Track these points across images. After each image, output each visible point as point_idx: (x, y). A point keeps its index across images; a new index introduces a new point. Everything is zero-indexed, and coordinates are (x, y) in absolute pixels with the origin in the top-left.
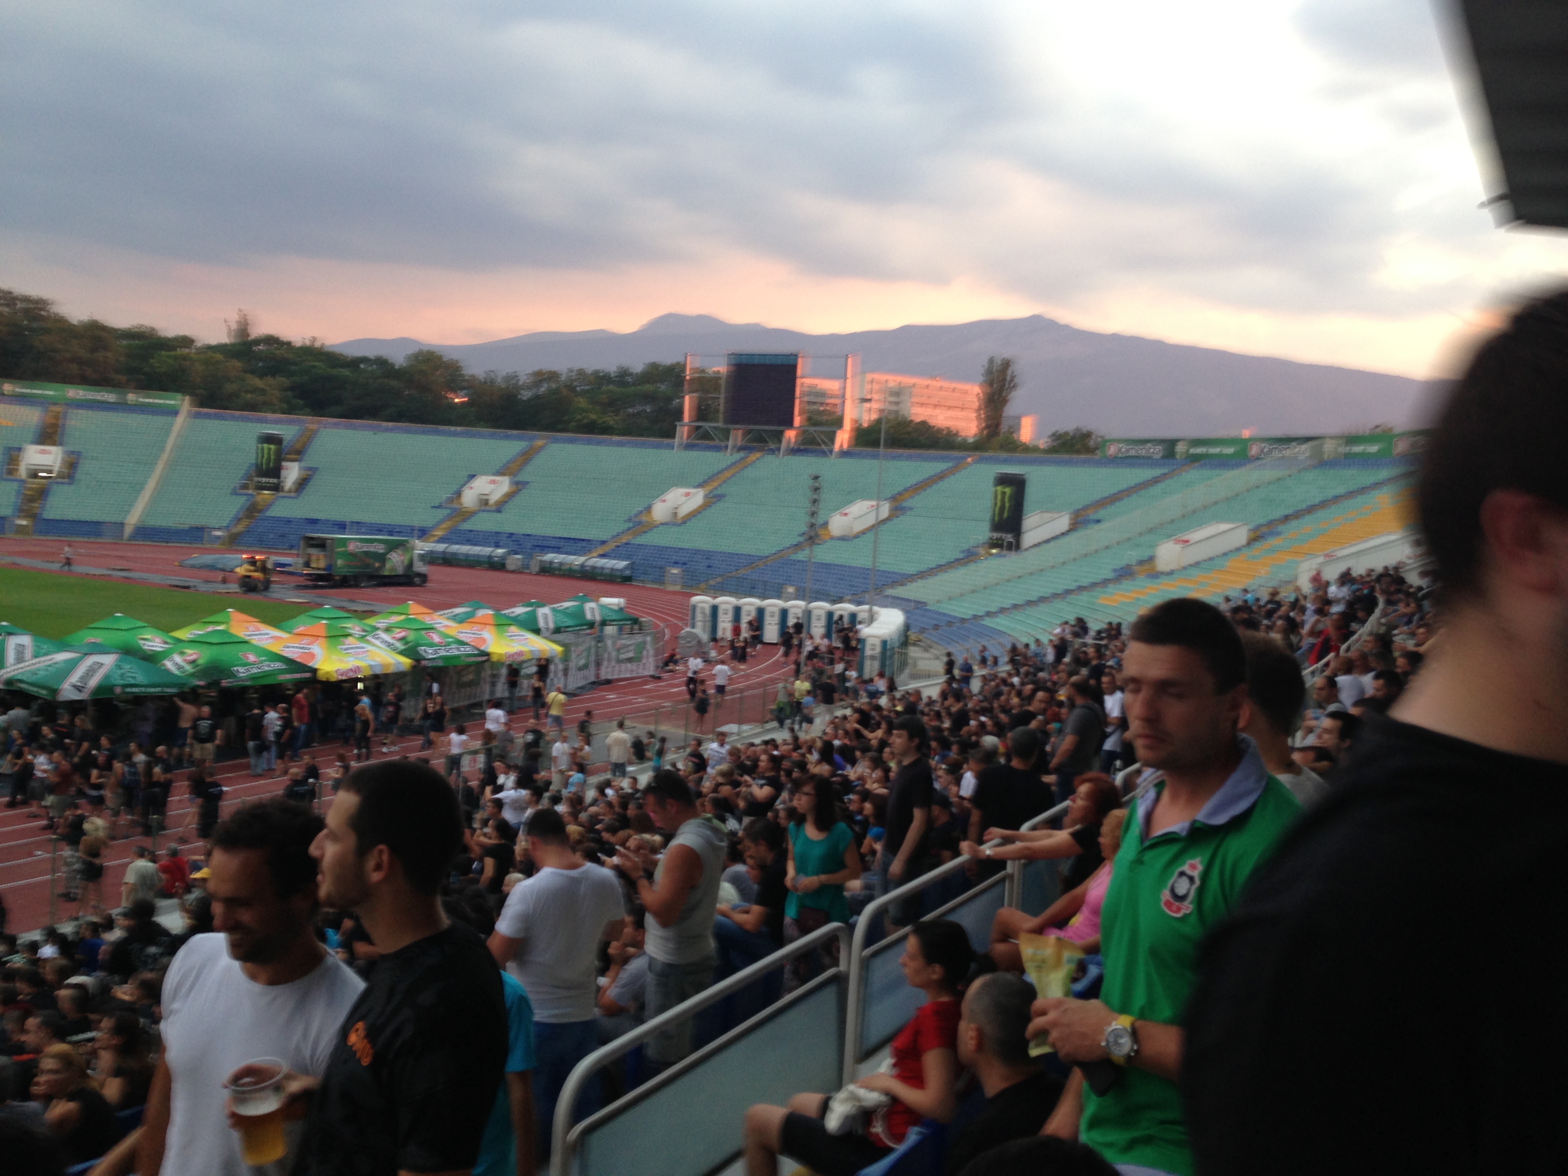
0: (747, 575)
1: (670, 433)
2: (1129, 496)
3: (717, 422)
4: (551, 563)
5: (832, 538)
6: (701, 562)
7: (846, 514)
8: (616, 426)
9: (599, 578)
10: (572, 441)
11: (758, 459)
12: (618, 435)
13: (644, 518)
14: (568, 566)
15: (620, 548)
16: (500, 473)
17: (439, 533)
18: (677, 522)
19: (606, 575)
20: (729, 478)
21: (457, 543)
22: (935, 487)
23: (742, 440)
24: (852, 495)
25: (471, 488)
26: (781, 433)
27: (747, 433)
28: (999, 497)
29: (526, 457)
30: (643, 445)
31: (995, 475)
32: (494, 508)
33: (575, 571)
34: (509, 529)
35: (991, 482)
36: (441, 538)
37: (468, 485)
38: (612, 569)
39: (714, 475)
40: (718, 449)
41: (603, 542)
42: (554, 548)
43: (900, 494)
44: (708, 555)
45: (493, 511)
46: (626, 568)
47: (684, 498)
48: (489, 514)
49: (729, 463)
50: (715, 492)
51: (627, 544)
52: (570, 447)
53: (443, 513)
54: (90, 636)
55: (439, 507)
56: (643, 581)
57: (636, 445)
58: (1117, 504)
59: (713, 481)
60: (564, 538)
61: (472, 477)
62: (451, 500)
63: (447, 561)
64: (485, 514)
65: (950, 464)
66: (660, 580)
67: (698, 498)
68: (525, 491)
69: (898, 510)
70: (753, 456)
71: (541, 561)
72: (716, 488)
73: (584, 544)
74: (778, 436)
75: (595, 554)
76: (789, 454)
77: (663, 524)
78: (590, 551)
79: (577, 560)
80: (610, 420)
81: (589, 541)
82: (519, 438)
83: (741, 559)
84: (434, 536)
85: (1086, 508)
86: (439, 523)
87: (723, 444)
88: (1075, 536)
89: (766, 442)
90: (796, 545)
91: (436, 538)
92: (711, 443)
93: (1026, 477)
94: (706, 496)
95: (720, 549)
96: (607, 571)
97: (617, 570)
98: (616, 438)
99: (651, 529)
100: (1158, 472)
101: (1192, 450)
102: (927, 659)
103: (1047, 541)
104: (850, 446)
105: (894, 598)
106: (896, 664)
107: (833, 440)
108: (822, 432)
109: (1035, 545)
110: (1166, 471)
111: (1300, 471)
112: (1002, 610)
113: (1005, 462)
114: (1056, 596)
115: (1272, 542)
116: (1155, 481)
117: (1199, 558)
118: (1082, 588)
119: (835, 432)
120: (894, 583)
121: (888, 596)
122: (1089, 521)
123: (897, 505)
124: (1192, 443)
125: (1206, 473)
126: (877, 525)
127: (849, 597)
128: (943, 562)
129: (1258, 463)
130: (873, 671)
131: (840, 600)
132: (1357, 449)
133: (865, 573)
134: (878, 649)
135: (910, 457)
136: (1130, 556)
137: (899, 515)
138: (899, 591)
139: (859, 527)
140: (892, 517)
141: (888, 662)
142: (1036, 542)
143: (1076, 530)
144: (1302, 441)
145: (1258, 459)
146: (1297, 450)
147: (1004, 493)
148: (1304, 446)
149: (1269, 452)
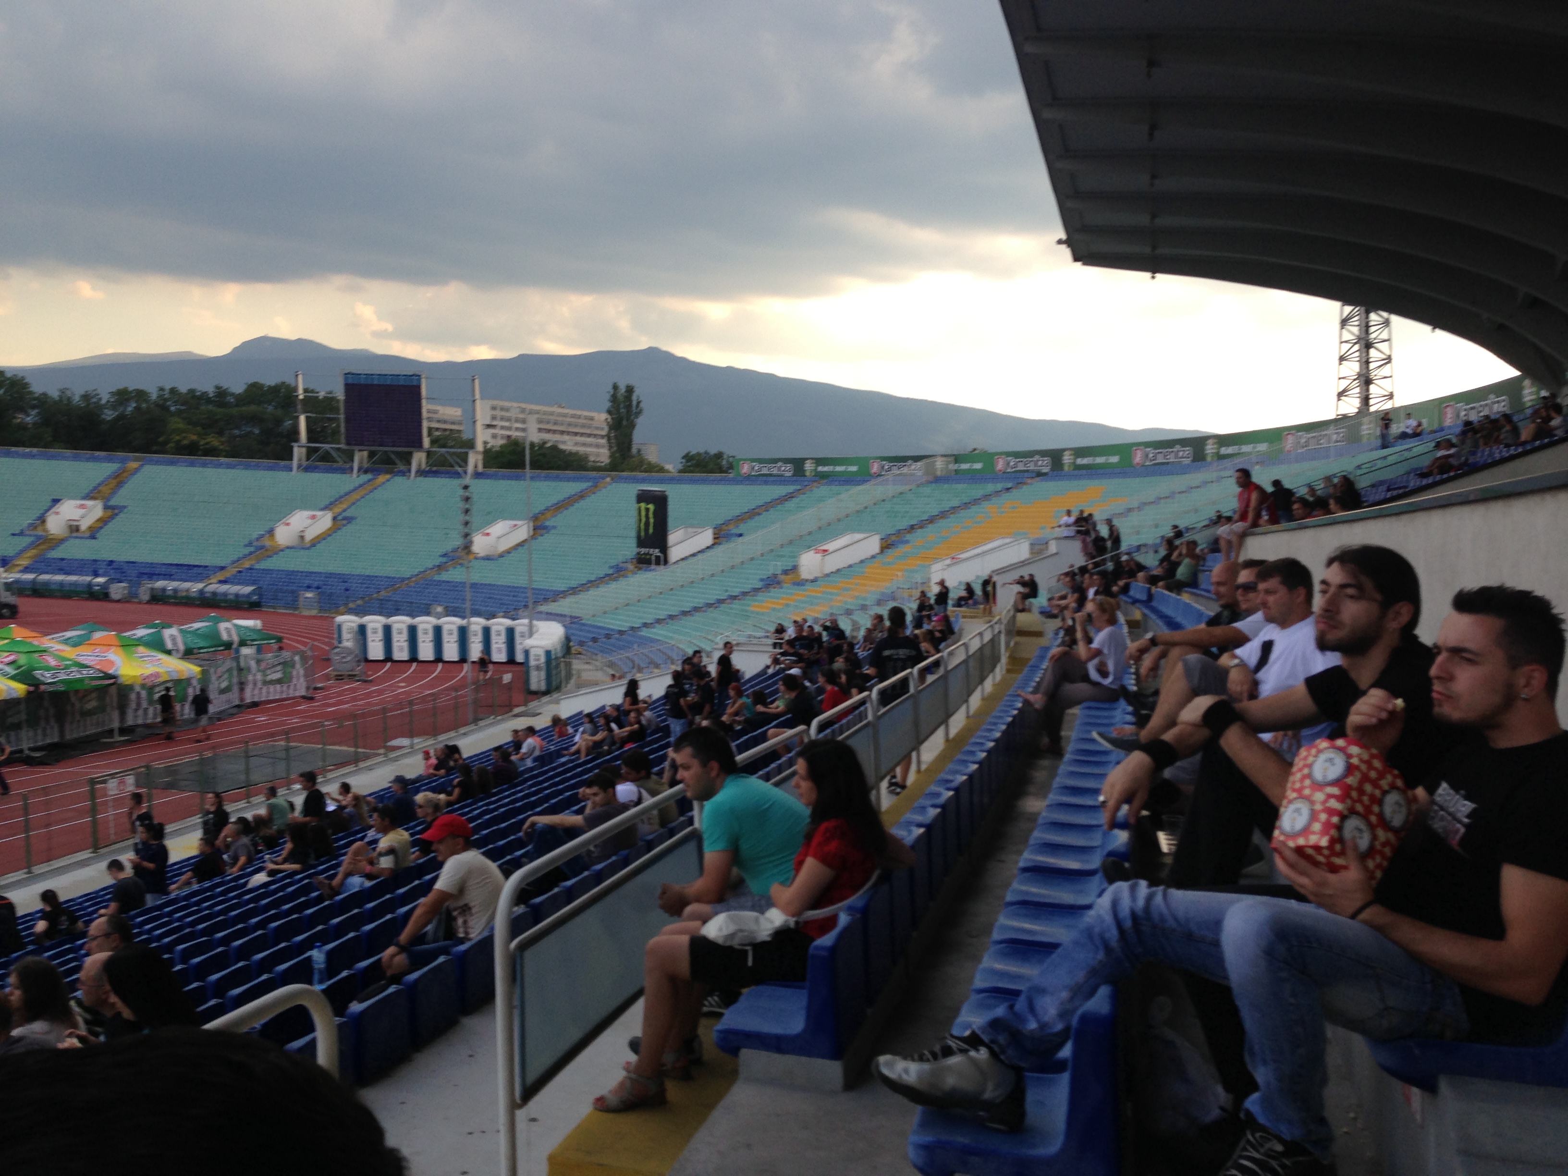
0: (390, 597)
1: (288, 455)
2: (766, 511)
3: (339, 443)
4: (164, 590)
5: (476, 558)
6: (337, 586)
7: (488, 534)
8: (221, 447)
9: (223, 605)
10: (172, 463)
11: (388, 480)
12: (226, 457)
13: (267, 542)
14: (184, 594)
15: (243, 574)
16: (89, 496)
17: (24, 562)
18: (303, 545)
19: (231, 600)
20: (358, 500)
21: (47, 573)
22: (576, 505)
23: (368, 462)
24: (492, 517)
25: (57, 513)
26: (410, 454)
27: (372, 454)
28: (643, 513)
29: (119, 480)
30: (257, 467)
31: (636, 492)
32: (88, 534)
33: (194, 598)
34: (107, 555)
35: (634, 499)
36: (26, 568)
37: (53, 510)
38: (237, 595)
39: (341, 497)
40: (343, 471)
41: (222, 568)
42: (165, 575)
43: (542, 513)
44: (343, 578)
45: (87, 538)
46: (253, 593)
47: (310, 521)
48: (83, 541)
49: (357, 485)
50: (344, 514)
51: (251, 569)
52: (171, 469)
53: (25, 541)
55: (21, 534)
56: (274, 607)
57: (247, 467)
58: (756, 518)
59: (341, 503)
60: (177, 565)
61: (56, 501)
62: (33, 526)
63: (37, 591)
64: (77, 541)
65: (590, 484)
66: (293, 604)
67: (325, 521)
68: (122, 515)
69: (539, 528)
70: (382, 478)
71: (152, 589)
72: (344, 511)
73: (200, 570)
74: (407, 459)
75: (214, 581)
76: (421, 475)
77: (288, 548)
78: (208, 577)
79: (195, 587)
80: (214, 441)
81: (206, 567)
82: (110, 460)
83: (382, 581)
84: (17, 565)
85: (727, 522)
86: (22, 551)
87: (348, 466)
88: (720, 549)
89: (395, 464)
90: (439, 566)
91: (21, 568)
92: (335, 465)
93: (667, 493)
94: (335, 519)
95: (357, 572)
96: (231, 597)
97: (243, 596)
98: (223, 460)
99: (276, 553)
100: (791, 488)
101: (820, 469)
102: (590, 670)
103: (693, 555)
104: (485, 467)
105: (547, 613)
106: (563, 673)
107: (465, 461)
108: (454, 453)
109: (683, 559)
110: (798, 487)
111: (918, 486)
112: (659, 621)
113: (643, 481)
114: (709, 605)
115: (902, 549)
116: (790, 497)
117: (840, 566)
118: (734, 598)
119: (467, 454)
120: (546, 600)
121: (541, 612)
122: (732, 535)
123: (539, 524)
124: (819, 461)
125: (835, 488)
126: (521, 544)
127: (502, 614)
128: (593, 578)
129: (880, 479)
130: (539, 681)
131: (494, 616)
132: (965, 466)
133: (514, 590)
134: (543, 659)
135: (547, 478)
136: (775, 567)
137: (542, 535)
138: (552, 607)
139: (503, 546)
140: (533, 537)
141: (554, 672)
142: (683, 556)
143: (720, 544)
144: (917, 459)
145: (880, 475)
146: (913, 467)
147: (647, 510)
148: (919, 464)
149: (889, 470)
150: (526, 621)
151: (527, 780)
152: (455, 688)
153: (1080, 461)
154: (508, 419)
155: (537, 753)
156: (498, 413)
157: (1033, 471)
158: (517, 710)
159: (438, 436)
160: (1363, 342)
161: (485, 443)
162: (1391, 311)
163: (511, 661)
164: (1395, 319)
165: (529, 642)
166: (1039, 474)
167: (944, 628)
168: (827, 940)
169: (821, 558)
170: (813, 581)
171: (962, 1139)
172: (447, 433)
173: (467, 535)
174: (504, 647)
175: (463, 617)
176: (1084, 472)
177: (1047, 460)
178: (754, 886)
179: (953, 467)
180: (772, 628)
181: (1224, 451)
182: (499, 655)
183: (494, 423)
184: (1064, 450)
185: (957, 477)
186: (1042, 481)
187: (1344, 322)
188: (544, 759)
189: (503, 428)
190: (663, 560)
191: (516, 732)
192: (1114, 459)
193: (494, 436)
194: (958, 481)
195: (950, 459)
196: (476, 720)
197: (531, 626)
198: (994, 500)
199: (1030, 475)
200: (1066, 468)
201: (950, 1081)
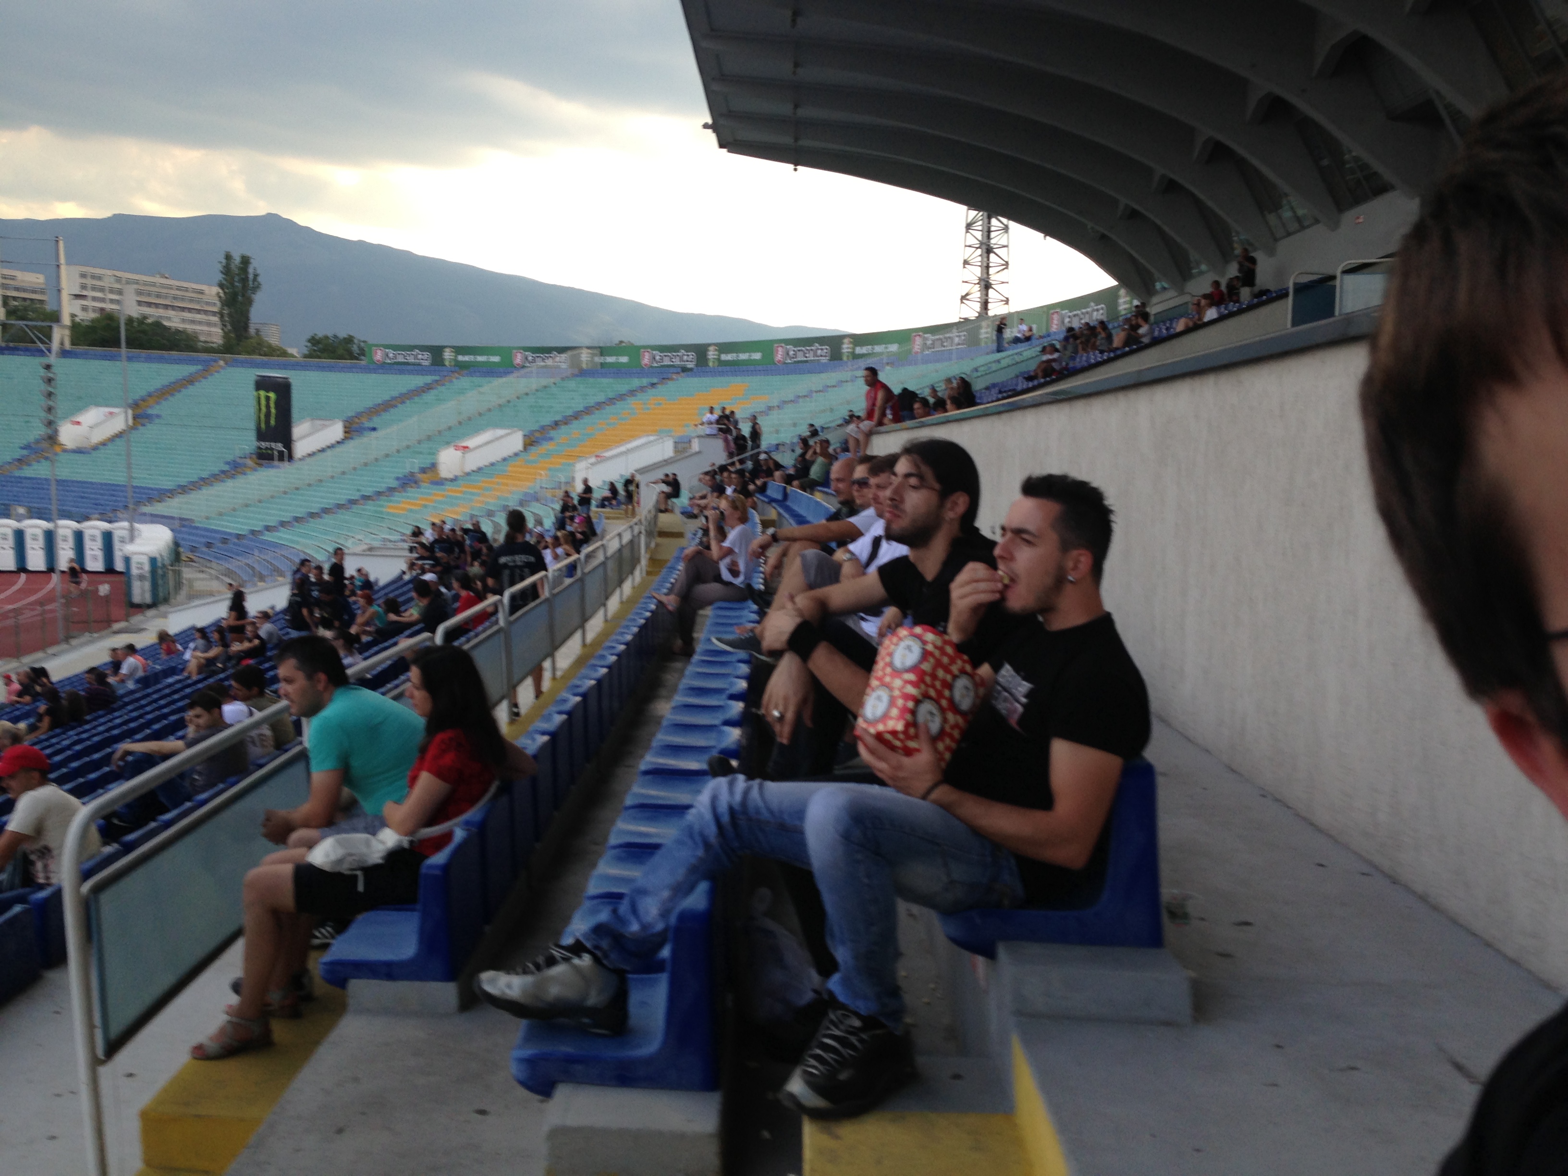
2: (403, 402)
5: (64, 451)
7: (78, 423)
22: (184, 392)
24: (82, 403)
28: (263, 402)
31: (255, 378)
35: (252, 386)
43: (143, 400)
58: (392, 410)
65: (200, 367)
69: (140, 417)
85: (359, 415)
88: (351, 445)
93: (290, 380)
100: (429, 379)
101: (460, 358)
102: (203, 579)
103: (322, 450)
104: (73, 343)
105: (152, 515)
106: (171, 583)
107: (50, 338)
108: (35, 327)
109: (309, 455)
110: (437, 378)
111: (563, 379)
112: (283, 524)
113: (264, 366)
114: (340, 506)
115: (546, 447)
116: (428, 388)
117: (481, 464)
118: (366, 498)
119: (51, 327)
120: (150, 500)
121: (144, 514)
122: (365, 429)
123: (139, 411)
124: (459, 350)
125: (477, 380)
126: (119, 435)
127: (97, 516)
128: (205, 475)
129: (523, 371)
130: (143, 591)
131: (87, 518)
132: (610, 359)
133: (113, 489)
134: (147, 567)
135: (149, 359)
136: (413, 464)
137: (143, 425)
138: (159, 508)
139: (97, 437)
140: (133, 428)
141: (160, 582)
142: (309, 451)
143: (352, 438)
144: (562, 350)
145: (523, 367)
146: (558, 359)
147: (268, 399)
148: (563, 356)
149: (534, 361)
150: (125, 524)
151: (127, 704)
152: (41, 603)
153: (724, 357)
154: (102, 290)
155: (140, 674)
156: (89, 282)
157: (678, 366)
158: (116, 626)
159: (16, 306)
160: (984, 247)
161: (73, 316)
162: (1010, 218)
163: (110, 570)
164: (1013, 225)
165: (129, 548)
166: (685, 370)
167: (585, 530)
168: (439, 858)
169: (461, 454)
170: (452, 480)
171: (566, 1048)
172: (28, 303)
173: (50, 423)
174: (100, 554)
175: (48, 520)
176: (728, 368)
177: (692, 355)
178: (367, 806)
179: (598, 359)
180: (408, 531)
181: (859, 350)
182: (94, 562)
183: (84, 293)
184: (709, 345)
185: (604, 370)
186: (688, 376)
187: (969, 226)
188: (146, 681)
189: (94, 299)
190: (287, 455)
191: (114, 650)
192: (757, 356)
193: (85, 309)
194: (604, 375)
195: (595, 351)
196: (67, 639)
197: (132, 530)
198: (640, 395)
199: (675, 370)
200: (711, 364)
201: (554, 991)
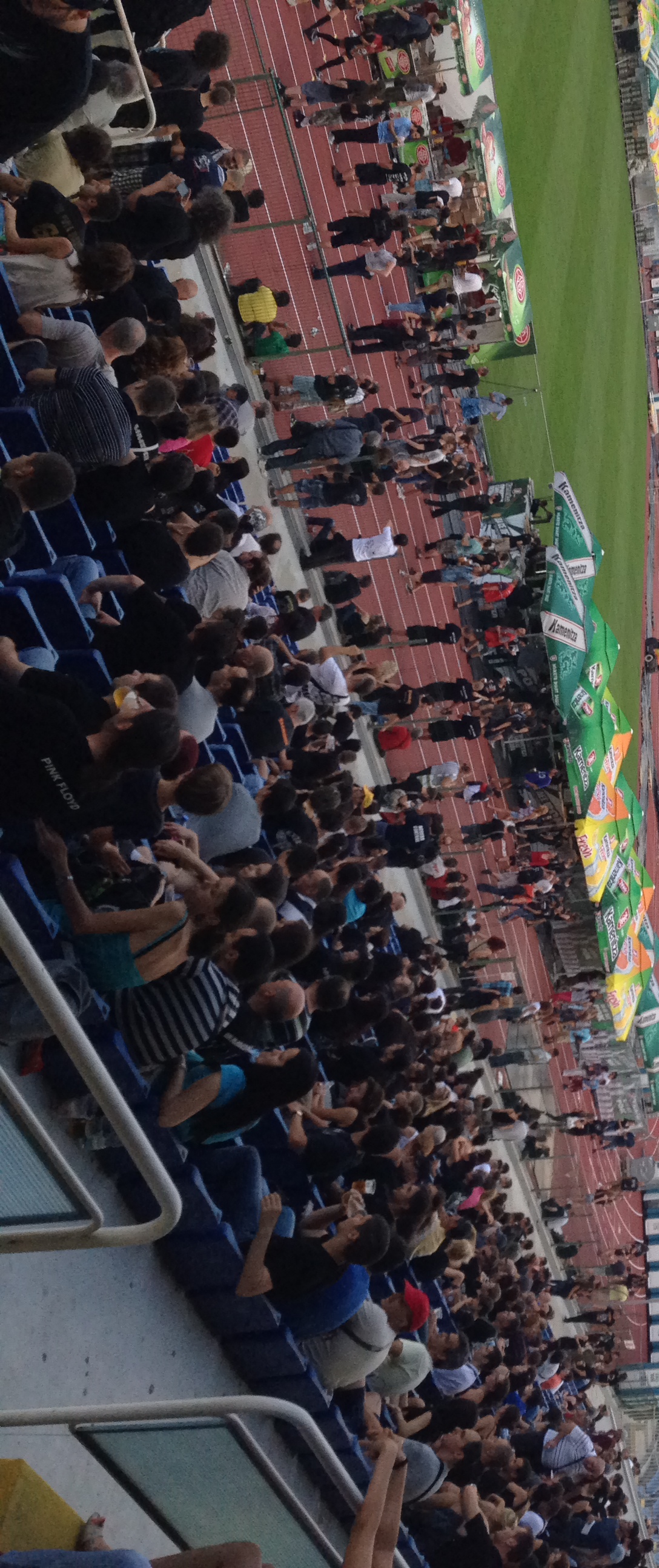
54: (598, 623)
106: (638, 1409)
130: (631, 1381)
141: (641, 1397)
163: (651, 1347)
